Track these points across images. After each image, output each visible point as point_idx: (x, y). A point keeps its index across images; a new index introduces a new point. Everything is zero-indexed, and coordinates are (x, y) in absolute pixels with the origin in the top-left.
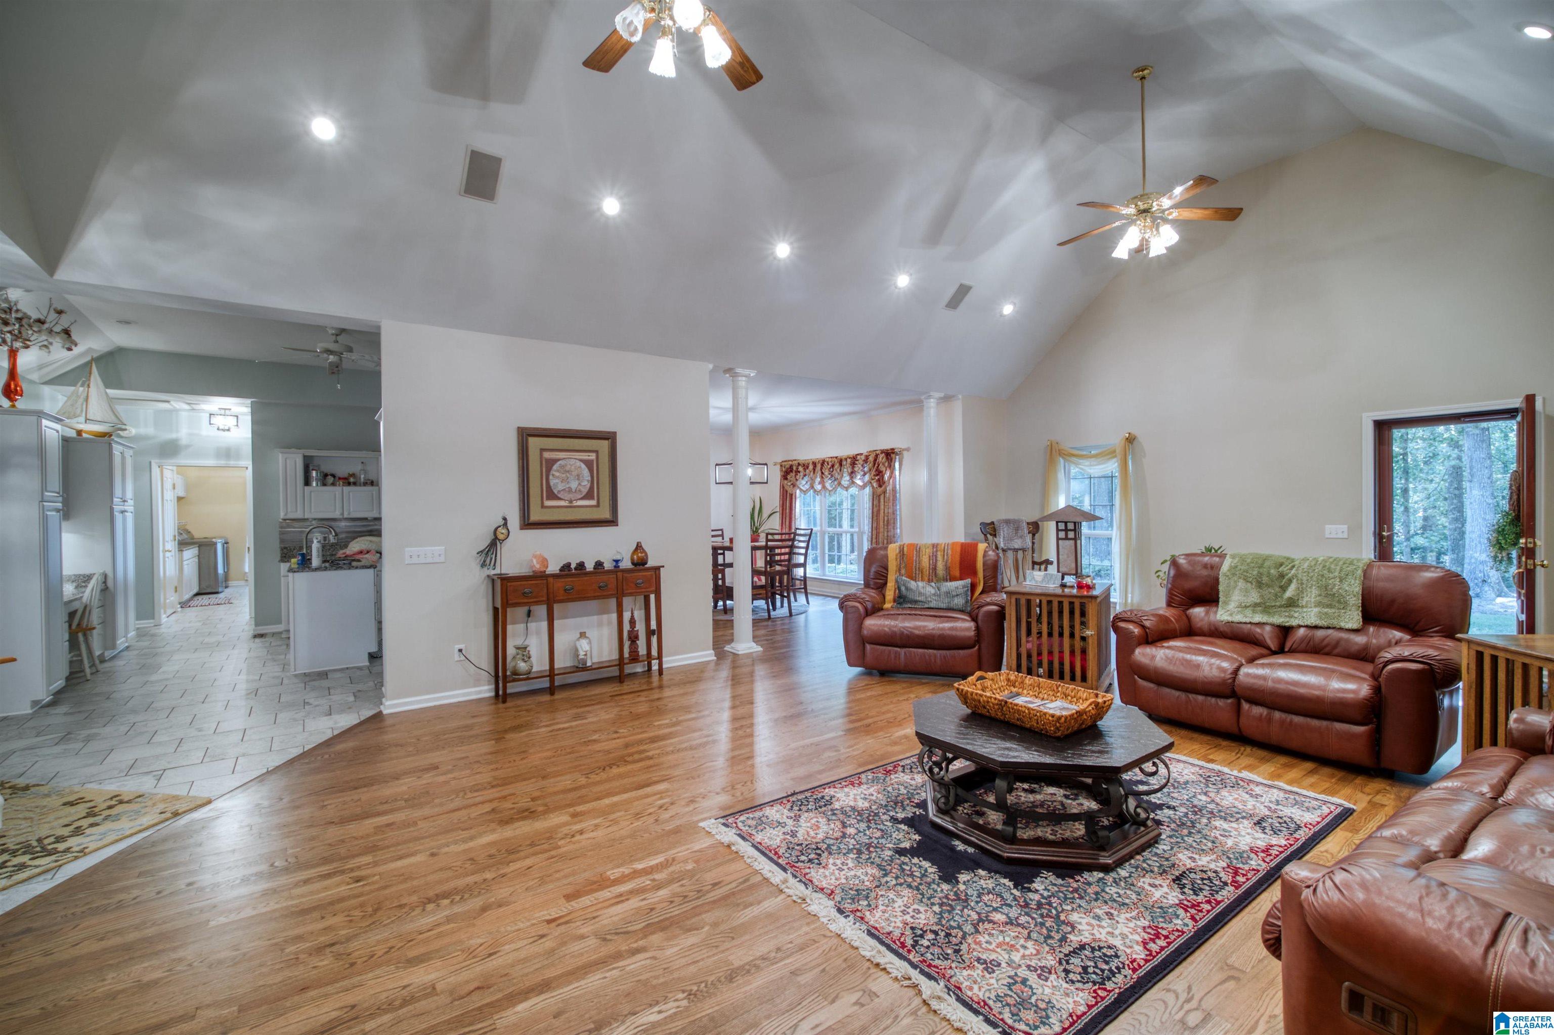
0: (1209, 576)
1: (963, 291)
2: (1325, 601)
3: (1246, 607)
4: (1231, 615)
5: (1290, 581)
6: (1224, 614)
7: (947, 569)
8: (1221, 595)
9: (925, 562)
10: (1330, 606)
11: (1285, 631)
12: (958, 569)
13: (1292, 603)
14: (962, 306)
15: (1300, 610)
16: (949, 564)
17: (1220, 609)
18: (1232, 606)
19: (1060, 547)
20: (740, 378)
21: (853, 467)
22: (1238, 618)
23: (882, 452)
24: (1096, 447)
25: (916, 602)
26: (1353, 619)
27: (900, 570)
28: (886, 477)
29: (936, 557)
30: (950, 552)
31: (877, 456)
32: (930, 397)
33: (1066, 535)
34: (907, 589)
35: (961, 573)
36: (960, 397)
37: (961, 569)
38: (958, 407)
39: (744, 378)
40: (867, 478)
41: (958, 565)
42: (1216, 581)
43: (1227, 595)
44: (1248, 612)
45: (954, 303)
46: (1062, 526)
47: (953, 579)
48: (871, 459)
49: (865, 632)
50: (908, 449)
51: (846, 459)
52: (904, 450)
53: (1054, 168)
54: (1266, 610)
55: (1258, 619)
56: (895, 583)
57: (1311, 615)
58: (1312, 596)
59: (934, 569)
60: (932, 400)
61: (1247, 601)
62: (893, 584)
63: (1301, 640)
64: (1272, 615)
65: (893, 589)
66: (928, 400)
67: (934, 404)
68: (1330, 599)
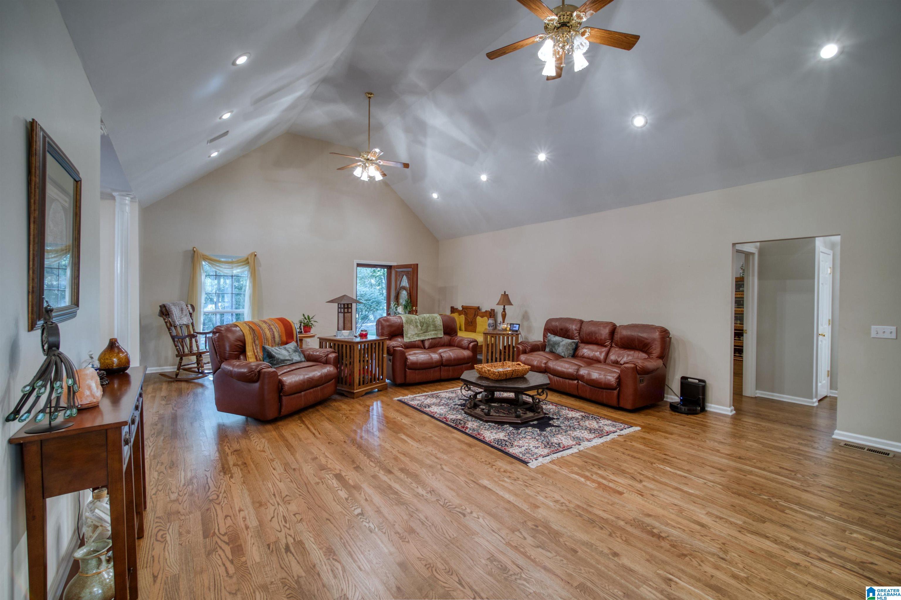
0: (399, 325)
1: (224, 135)
3: (413, 335)
4: (409, 339)
5: (424, 324)
6: (407, 339)
7: (280, 336)
8: (404, 331)
10: (436, 331)
11: (423, 341)
13: (426, 331)
14: (213, 143)
15: (428, 333)
16: (280, 334)
17: (405, 337)
18: (409, 335)
22: (413, 340)
24: (226, 257)
25: (286, 360)
26: (441, 334)
27: (254, 342)
29: (272, 329)
33: (348, 311)
34: (274, 352)
35: (288, 338)
42: (402, 326)
43: (407, 332)
44: (415, 337)
45: (214, 139)
47: (286, 343)
49: (286, 388)
54: (418, 335)
55: (418, 339)
56: (254, 352)
57: (430, 335)
58: (432, 327)
59: (274, 338)
60: (127, 198)
61: (413, 333)
62: (253, 353)
63: (431, 344)
64: (420, 336)
65: (254, 356)
66: (125, 198)
67: (127, 202)
68: (436, 328)
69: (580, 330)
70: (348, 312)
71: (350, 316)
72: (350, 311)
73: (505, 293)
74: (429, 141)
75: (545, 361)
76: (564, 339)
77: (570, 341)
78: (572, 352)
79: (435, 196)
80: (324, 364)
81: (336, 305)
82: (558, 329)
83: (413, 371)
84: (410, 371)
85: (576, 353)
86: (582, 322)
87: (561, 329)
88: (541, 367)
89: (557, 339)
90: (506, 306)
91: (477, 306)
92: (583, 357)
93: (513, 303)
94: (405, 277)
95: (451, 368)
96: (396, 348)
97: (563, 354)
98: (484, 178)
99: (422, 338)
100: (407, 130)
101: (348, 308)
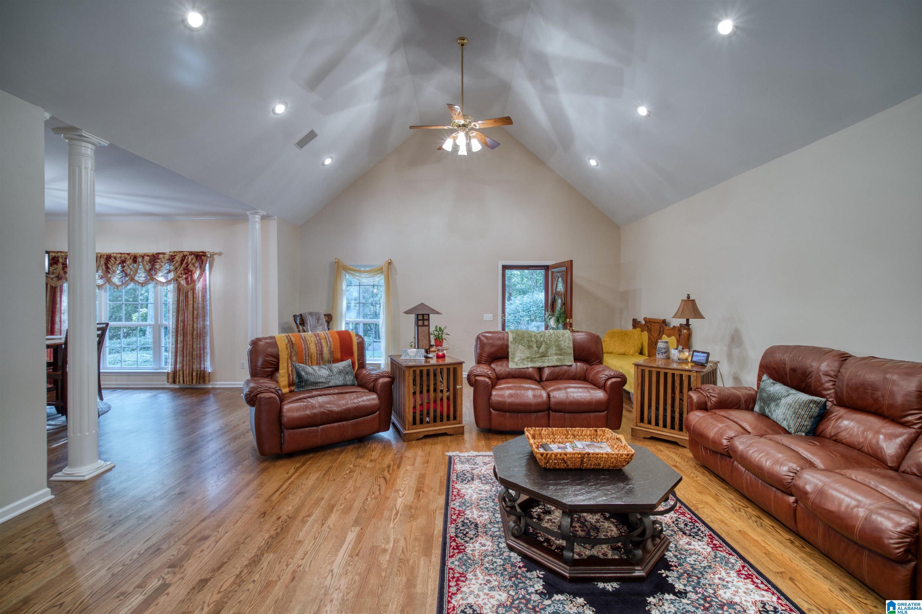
0: (503, 344)
1: (312, 135)
2: (559, 352)
3: (524, 359)
4: (517, 364)
5: (542, 344)
6: (513, 365)
7: (331, 353)
8: (510, 354)
9: (313, 348)
10: (561, 355)
11: (540, 370)
12: (339, 352)
13: (544, 355)
14: (306, 147)
15: (547, 358)
16: (332, 349)
17: (510, 362)
18: (516, 359)
19: (420, 331)
20: (84, 144)
21: (153, 265)
22: (521, 366)
23: (191, 253)
24: (365, 266)
25: (316, 383)
26: (569, 360)
27: (291, 358)
28: (196, 276)
29: (321, 343)
30: (331, 339)
31: (184, 256)
32: (256, 213)
33: (423, 323)
34: (307, 373)
35: (342, 356)
36: (276, 218)
37: (342, 351)
38: (273, 225)
39: (90, 146)
40: (171, 276)
41: (339, 349)
42: (507, 346)
43: (514, 354)
44: (525, 362)
45: (302, 144)
46: (420, 317)
47: (336, 361)
48: (178, 258)
49: (285, 420)
50: (220, 254)
51: (143, 257)
52: (216, 254)
53: (389, 74)
54: (532, 360)
55: (530, 365)
56: (288, 369)
57: (552, 360)
58: (553, 350)
59: (322, 354)
60: (257, 216)
61: (524, 356)
62: (286, 371)
63: (550, 374)
64: (535, 362)
65: (287, 375)
66: (255, 216)
67: (257, 219)
68: (561, 351)
69: (836, 377)
70: (423, 325)
71: (428, 329)
72: (426, 323)
73: (689, 297)
74: (558, 81)
75: (731, 434)
76: (793, 391)
77: (804, 397)
78: (808, 423)
79: (593, 163)
80: (370, 391)
81: (413, 317)
82: (788, 370)
83: (503, 413)
84: (496, 412)
85: (821, 427)
86: (844, 357)
87: (794, 370)
88: (721, 444)
89: (778, 388)
90: (690, 320)
91: (664, 318)
92: (836, 440)
93: (704, 316)
94: (560, 279)
95: (567, 415)
96: (478, 378)
97: (784, 424)
98: (643, 111)
99: (538, 364)
100: (532, 77)
101: (423, 320)
